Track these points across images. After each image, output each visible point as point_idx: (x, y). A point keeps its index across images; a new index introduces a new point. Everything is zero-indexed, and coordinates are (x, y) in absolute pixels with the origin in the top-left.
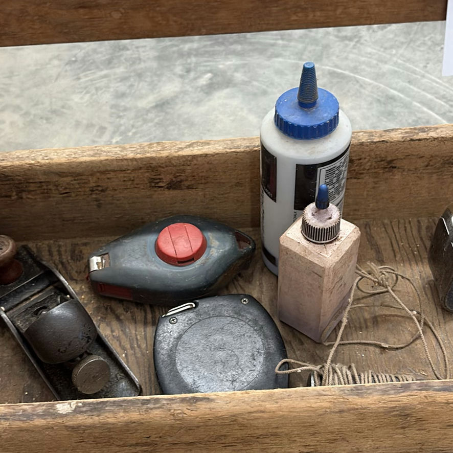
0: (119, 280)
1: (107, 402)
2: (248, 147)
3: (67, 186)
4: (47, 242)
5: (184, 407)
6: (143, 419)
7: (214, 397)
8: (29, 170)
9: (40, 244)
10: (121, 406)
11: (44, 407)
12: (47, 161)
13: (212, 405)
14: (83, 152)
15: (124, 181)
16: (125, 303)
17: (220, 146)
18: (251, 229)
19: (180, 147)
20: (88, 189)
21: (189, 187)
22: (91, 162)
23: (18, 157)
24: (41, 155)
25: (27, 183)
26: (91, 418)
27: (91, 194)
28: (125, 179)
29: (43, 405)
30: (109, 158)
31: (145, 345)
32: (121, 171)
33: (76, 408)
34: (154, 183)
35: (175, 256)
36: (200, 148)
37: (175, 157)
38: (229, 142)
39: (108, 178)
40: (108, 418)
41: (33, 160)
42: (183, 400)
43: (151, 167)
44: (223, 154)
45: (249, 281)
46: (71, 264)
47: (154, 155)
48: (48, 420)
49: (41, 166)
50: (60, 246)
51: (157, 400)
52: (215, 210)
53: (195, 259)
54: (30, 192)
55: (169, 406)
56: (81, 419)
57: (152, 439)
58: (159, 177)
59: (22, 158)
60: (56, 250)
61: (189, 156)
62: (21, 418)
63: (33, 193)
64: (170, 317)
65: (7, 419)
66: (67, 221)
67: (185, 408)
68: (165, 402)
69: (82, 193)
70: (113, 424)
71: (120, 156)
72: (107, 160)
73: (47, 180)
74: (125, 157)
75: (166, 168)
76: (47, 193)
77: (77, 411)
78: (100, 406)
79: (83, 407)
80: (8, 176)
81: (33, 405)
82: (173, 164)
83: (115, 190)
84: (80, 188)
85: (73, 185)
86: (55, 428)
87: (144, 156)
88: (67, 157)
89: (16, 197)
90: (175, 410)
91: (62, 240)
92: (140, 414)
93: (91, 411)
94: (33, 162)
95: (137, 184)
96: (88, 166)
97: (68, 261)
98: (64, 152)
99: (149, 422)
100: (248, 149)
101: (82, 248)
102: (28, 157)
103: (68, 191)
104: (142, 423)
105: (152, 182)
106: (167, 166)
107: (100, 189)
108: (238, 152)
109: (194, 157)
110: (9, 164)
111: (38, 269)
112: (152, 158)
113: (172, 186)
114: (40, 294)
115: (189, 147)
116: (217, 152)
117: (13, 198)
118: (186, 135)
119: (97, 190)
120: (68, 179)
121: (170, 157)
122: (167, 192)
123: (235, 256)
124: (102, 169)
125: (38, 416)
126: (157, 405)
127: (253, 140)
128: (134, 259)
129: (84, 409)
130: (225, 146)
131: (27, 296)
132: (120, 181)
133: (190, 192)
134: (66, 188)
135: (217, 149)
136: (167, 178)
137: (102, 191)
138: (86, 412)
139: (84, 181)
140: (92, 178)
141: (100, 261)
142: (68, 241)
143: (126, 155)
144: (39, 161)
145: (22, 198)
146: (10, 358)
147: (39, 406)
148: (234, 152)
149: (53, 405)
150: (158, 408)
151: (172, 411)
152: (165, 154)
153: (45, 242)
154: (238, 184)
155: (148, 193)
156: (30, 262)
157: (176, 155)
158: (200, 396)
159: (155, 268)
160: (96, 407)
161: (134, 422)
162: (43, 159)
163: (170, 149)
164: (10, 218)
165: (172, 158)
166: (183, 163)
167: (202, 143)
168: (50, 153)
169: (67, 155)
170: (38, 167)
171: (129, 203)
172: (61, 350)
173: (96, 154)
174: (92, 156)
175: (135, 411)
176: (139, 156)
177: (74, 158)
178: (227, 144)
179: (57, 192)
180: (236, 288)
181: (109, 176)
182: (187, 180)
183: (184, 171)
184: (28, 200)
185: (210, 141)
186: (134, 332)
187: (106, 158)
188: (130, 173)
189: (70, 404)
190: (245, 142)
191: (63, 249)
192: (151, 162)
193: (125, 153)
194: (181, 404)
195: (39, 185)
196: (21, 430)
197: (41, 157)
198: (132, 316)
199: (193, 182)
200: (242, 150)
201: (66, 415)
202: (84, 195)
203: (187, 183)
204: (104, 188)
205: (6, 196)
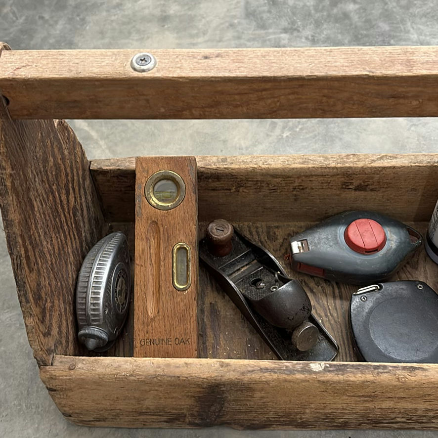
0: (318, 263)
1: (347, 365)
2: (429, 162)
3: (276, 184)
4: (246, 223)
5: (405, 373)
6: (375, 380)
7: (427, 367)
8: (251, 172)
9: (242, 224)
10: (359, 369)
11: (301, 365)
12: (267, 166)
13: (427, 373)
14: (294, 159)
15: (322, 183)
16: (316, 279)
17: (405, 160)
18: (413, 223)
19: (373, 159)
20: (292, 187)
21: (372, 190)
22: (301, 168)
23: (243, 161)
24: (261, 160)
25: (247, 181)
26: (338, 376)
27: (293, 191)
28: (323, 182)
29: (300, 364)
30: (315, 166)
31: (336, 315)
32: (322, 175)
33: (325, 368)
34: (345, 186)
35: (364, 247)
36: (389, 161)
37: (369, 167)
38: (413, 157)
39: (310, 181)
40: (350, 377)
41: (256, 164)
42: (404, 368)
43: (347, 174)
44: (408, 167)
45: (415, 268)
46: (268, 243)
47: (352, 165)
48: (306, 375)
49: (261, 170)
50: (257, 228)
51: (385, 367)
52: (388, 207)
53: (378, 250)
54: (246, 187)
55: (394, 372)
56: (329, 376)
57: (376, 393)
58: (350, 181)
59: (246, 162)
60: (254, 230)
61: (379, 167)
62: (286, 372)
63: (248, 188)
64: (361, 295)
65: (275, 373)
66: (267, 209)
67: (407, 374)
68: (390, 368)
69: (286, 190)
70: (353, 381)
71: (324, 164)
72: (314, 167)
73: (263, 180)
74: (328, 166)
75: (358, 175)
76: (259, 189)
77: (326, 370)
78: (343, 368)
79: (331, 367)
80: (233, 176)
81: (292, 363)
82: (365, 173)
83: (313, 189)
84: (286, 186)
85: (281, 184)
86: (310, 381)
87: (343, 166)
88: (282, 163)
89: (234, 190)
90: (399, 375)
91: (259, 223)
92: (374, 376)
93: (337, 370)
94: (255, 166)
95: (332, 186)
96: (298, 171)
97: (265, 240)
98: (279, 159)
99: (380, 382)
100: (429, 164)
101: (276, 230)
102: (251, 161)
103: (275, 188)
104: (374, 382)
105: (344, 185)
106: (360, 174)
107: (301, 187)
108: (420, 166)
109: (384, 168)
110: (237, 167)
111: (244, 246)
112: (350, 168)
113: (359, 188)
114: (248, 266)
115: (380, 160)
116: (404, 165)
117: (232, 191)
118: (345, 133)
119: (299, 188)
120: (278, 180)
121: (365, 167)
122: (353, 192)
123: (410, 249)
124: (309, 173)
125: (298, 371)
126: (385, 371)
127: (432, 157)
128: (328, 246)
129: (331, 369)
130: (410, 161)
131: (239, 268)
132: (319, 182)
133: (372, 193)
134: (275, 186)
135: (403, 163)
136: (356, 183)
137: (303, 189)
138: (333, 371)
139: (291, 182)
140: (298, 180)
141: (300, 245)
142: (264, 224)
143: (329, 164)
144: (260, 165)
145: (238, 191)
146: (232, 316)
147: (297, 364)
148: (418, 166)
149: (308, 364)
150: (386, 373)
151: (397, 375)
152: (360, 164)
153: (245, 223)
154: (413, 190)
155: (338, 192)
156: (236, 240)
157: (369, 166)
158: (417, 366)
159: (346, 255)
160: (340, 368)
161: (369, 382)
162: (263, 164)
163: (365, 161)
164: (225, 204)
165: (366, 168)
166: (373, 172)
167: (390, 157)
168: (268, 159)
169: (282, 162)
170: (260, 170)
171: (320, 199)
172: (290, 318)
173: (305, 162)
174: (302, 164)
175: (370, 374)
176: (339, 165)
177: (288, 164)
178: (412, 159)
179: (267, 188)
180: (405, 273)
181: (311, 179)
182: (372, 185)
183: (373, 178)
184: (243, 193)
185: (397, 155)
186: (326, 303)
187: (313, 166)
188: (329, 178)
189: (320, 364)
190: (427, 158)
191: (260, 230)
192: (348, 170)
193: (328, 162)
194: (403, 371)
195: (255, 183)
196: (286, 381)
197: (261, 162)
198: (323, 290)
199: (377, 186)
200: (425, 164)
201: (319, 372)
202: (288, 191)
203: (371, 187)
204: (304, 187)
205: (227, 189)
